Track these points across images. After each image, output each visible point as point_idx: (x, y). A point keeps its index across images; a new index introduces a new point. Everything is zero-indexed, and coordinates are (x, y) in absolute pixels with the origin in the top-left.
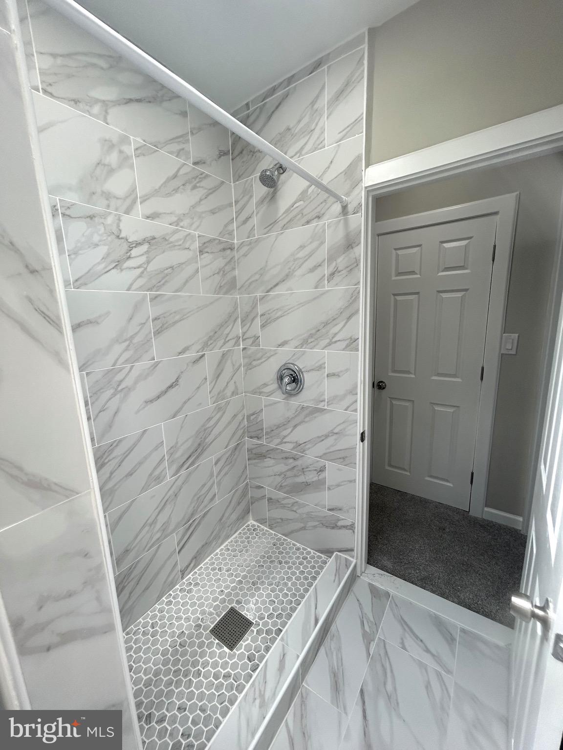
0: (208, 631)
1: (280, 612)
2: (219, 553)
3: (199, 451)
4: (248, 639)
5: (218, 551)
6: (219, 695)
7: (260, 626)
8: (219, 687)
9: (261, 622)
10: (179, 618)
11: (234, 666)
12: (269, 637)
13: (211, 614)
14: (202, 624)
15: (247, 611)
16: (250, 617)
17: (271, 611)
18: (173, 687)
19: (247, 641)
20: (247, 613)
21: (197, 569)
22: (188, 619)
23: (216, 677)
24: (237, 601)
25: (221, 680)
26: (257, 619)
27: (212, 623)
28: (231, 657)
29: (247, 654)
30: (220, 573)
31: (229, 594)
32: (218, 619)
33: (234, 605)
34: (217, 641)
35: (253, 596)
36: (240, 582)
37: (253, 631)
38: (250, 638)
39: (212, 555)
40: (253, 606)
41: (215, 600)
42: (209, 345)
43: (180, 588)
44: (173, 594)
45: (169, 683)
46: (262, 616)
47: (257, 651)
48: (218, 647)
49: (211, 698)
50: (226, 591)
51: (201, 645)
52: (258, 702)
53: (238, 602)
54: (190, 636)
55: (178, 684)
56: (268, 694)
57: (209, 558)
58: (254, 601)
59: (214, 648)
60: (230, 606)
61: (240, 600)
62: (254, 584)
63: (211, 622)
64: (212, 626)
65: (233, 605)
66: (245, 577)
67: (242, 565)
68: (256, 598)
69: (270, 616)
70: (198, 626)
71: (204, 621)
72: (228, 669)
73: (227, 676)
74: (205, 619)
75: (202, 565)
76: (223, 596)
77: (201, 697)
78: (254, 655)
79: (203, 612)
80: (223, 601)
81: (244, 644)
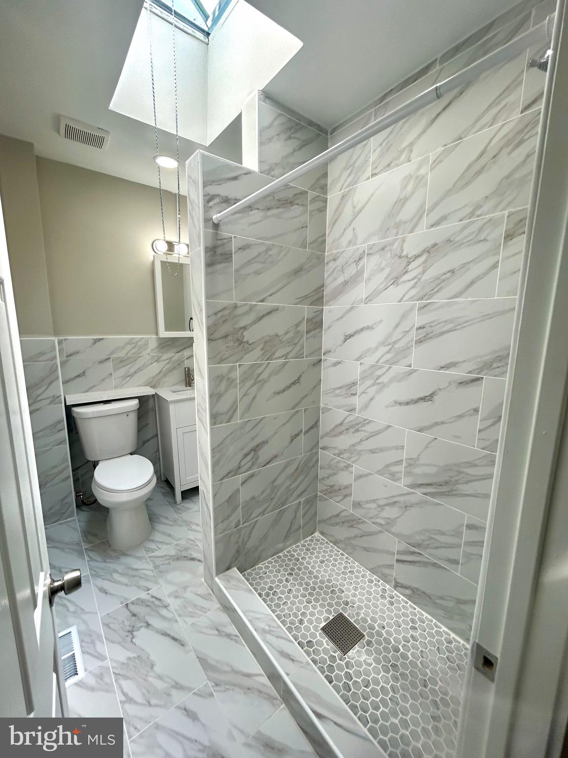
0: (341, 611)
1: (353, 690)
2: (441, 630)
3: (444, 489)
4: (328, 645)
5: (444, 628)
6: (290, 614)
7: (338, 661)
8: (296, 615)
9: (343, 663)
10: (356, 589)
11: (307, 629)
12: (325, 667)
13: (358, 614)
14: (349, 606)
15: (358, 651)
16: (351, 653)
17: (354, 679)
18: (304, 586)
19: (326, 643)
20: (356, 650)
21: (412, 604)
22: (354, 595)
23: (303, 614)
24: (371, 642)
25: (300, 617)
26: (347, 659)
27: (349, 615)
28: (315, 628)
29: (314, 641)
30: (409, 627)
31: (379, 634)
32: (352, 621)
33: (367, 638)
34: (331, 618)
35: (377, 661)
36: (397, 650)
37: (335, 652)
38: (329, 647)
39: (434, 621)
40: (364, 659)
41: (373, 619)
42: (495, 368)
43: (386, 589)
44: (380, 583)
45: (307, 584)
46: (350, 666)
47: (315, 650)
48: (326, 618)
49: (290, 609)
50: (383, 632)
51: (330, 605)
52: (267, 628)
53: (369, 643)
54: (339, 598)
55: (306, 589)
56: (269, 637)
57: (430, 617)
58: (369, 661)
59: (325, 614)
60: (365, 633)
61: (371, 645)
62: (394, 666)
63: (349, 613)
64: (346, 615)
65: (366, 636)
66: (405, 657)
67: (424, 656)
68: (374, 664)
69: (349, 676)
70: (347, 603)
71: (351, 608)
72: (306, 624)
73: (301, 622)
74: (353, 609)
75: (418, 609)
76: (377, 628)
77: (293, 603)
78: (311, 647)
79: (360, 608)
80: (371, 627)
81: (324, 641)
